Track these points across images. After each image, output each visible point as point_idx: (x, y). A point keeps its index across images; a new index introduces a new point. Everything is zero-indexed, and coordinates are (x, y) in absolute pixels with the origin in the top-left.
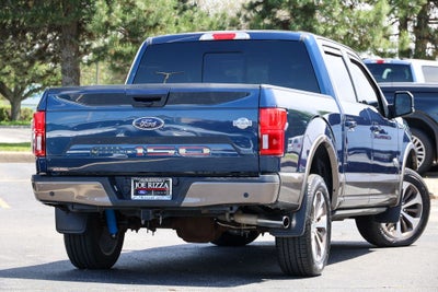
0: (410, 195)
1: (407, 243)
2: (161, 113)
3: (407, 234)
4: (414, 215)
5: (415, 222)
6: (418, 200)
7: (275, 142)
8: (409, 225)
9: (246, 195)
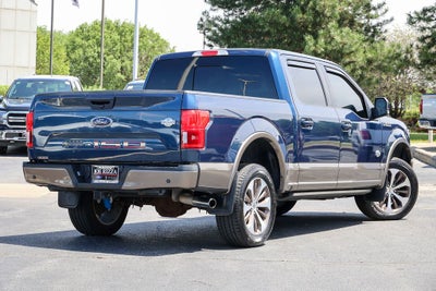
0: (399, 180)
1: (398, 217)
2: (110, 113)
3: (397, 211)
4: (404, 195)
5: (405, 201)
6: (407, 183)
7: (193, 138)
8: (399, 204)
9: (168, 181)
